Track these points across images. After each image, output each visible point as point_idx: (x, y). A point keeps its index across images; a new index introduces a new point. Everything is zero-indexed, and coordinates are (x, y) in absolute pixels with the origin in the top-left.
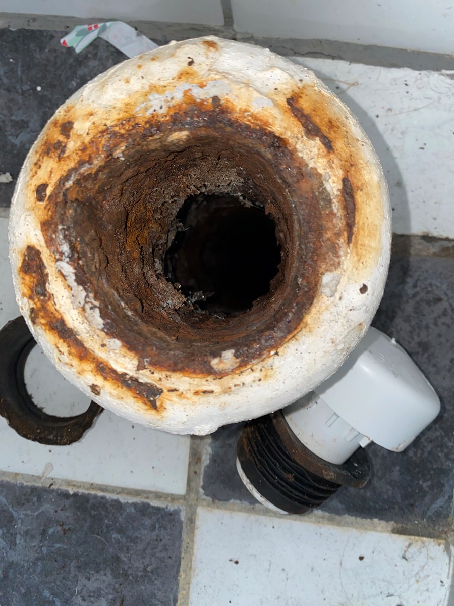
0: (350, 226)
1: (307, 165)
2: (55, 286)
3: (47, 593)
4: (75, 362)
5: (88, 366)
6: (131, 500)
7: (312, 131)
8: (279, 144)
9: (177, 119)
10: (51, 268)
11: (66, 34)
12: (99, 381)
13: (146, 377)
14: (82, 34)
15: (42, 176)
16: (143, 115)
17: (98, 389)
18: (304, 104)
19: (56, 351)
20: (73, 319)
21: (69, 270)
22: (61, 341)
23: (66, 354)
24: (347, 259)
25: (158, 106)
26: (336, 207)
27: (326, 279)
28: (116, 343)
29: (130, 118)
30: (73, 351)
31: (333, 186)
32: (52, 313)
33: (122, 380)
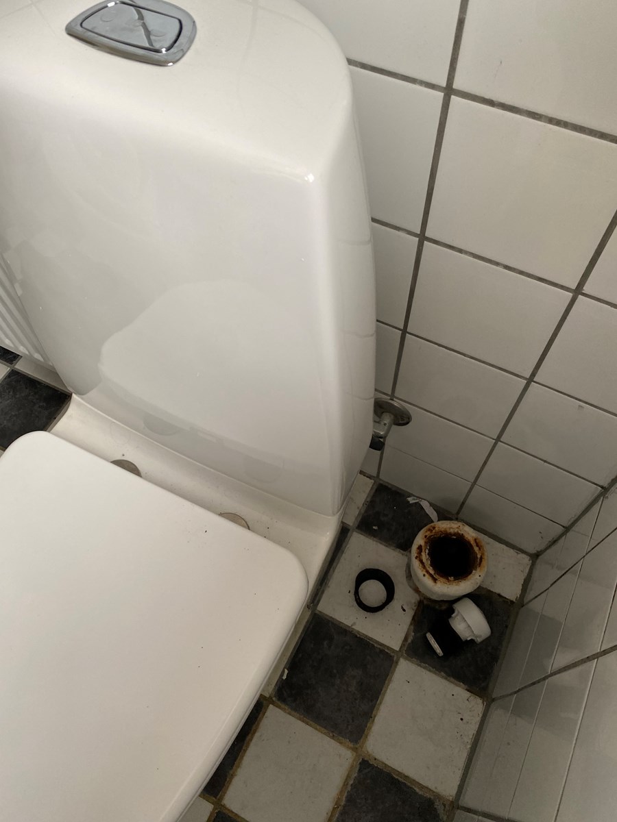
1: (475, 551)
2: (423, 554)
7: (477, 546)
8: (471, 545)
9: (455, 534)
10: (423, 550)
13: (435, 576)
20: (424, 560)
21: (427, 551)
24: (478, 569)
26: (478, 560)
27: (474, 571)
28: (431, 568)
31: (479, 556)
33: (431, 575)
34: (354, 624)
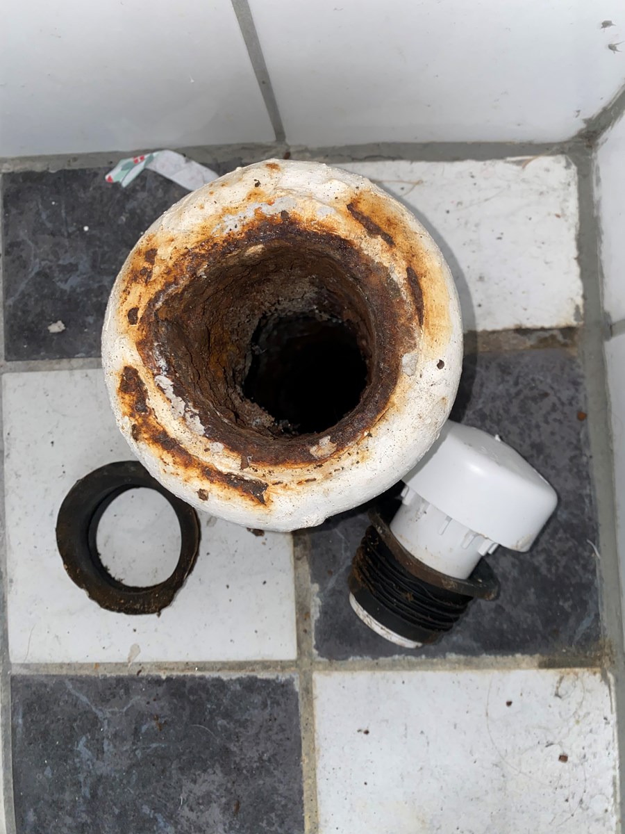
0: (419, 310)
1: (373, 261)
2: (155, 401)
3: (146, 810)
4: (181, 470)
5: (194, 472)
6: (235, 675)
7: (373, 229)
8: (344, 245)
9: (252, 235)
10: (149, 385)
11: (111, 169)
12: (206, 485)
13: (249, 475)
14: (128, 167)
15: (132, 301)
16: (219, 235)
17: (205, 493)
18: (363, 207)
19: (161, 462)
20: (174, 428)
21: (166, 382)
22: (165, 452)
23: (171, 464)
24: (422, 339)
25: (233, 225)
26: (405, 294)
27: (406, 359)
28: (219, 446)
29: (208, 240)
30: (178, 460)
31: (399, 276)
32: (154, 427)
33: (229, 480)
34: (135, 649)
